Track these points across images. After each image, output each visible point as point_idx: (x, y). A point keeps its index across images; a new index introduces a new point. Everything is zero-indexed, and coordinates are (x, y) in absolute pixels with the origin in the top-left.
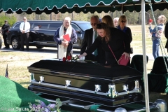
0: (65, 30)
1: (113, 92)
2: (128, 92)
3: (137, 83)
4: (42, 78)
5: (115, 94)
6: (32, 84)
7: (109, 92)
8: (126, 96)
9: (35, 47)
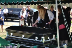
0: (23, 12)
1: (43, 40)
2: (50, 40)
3: (54, 36)
4: (12, 34)
5: (44, 41)
6: (7, 37)
7: (42, 40)
8: (49, 42)
9: (10, 20)
